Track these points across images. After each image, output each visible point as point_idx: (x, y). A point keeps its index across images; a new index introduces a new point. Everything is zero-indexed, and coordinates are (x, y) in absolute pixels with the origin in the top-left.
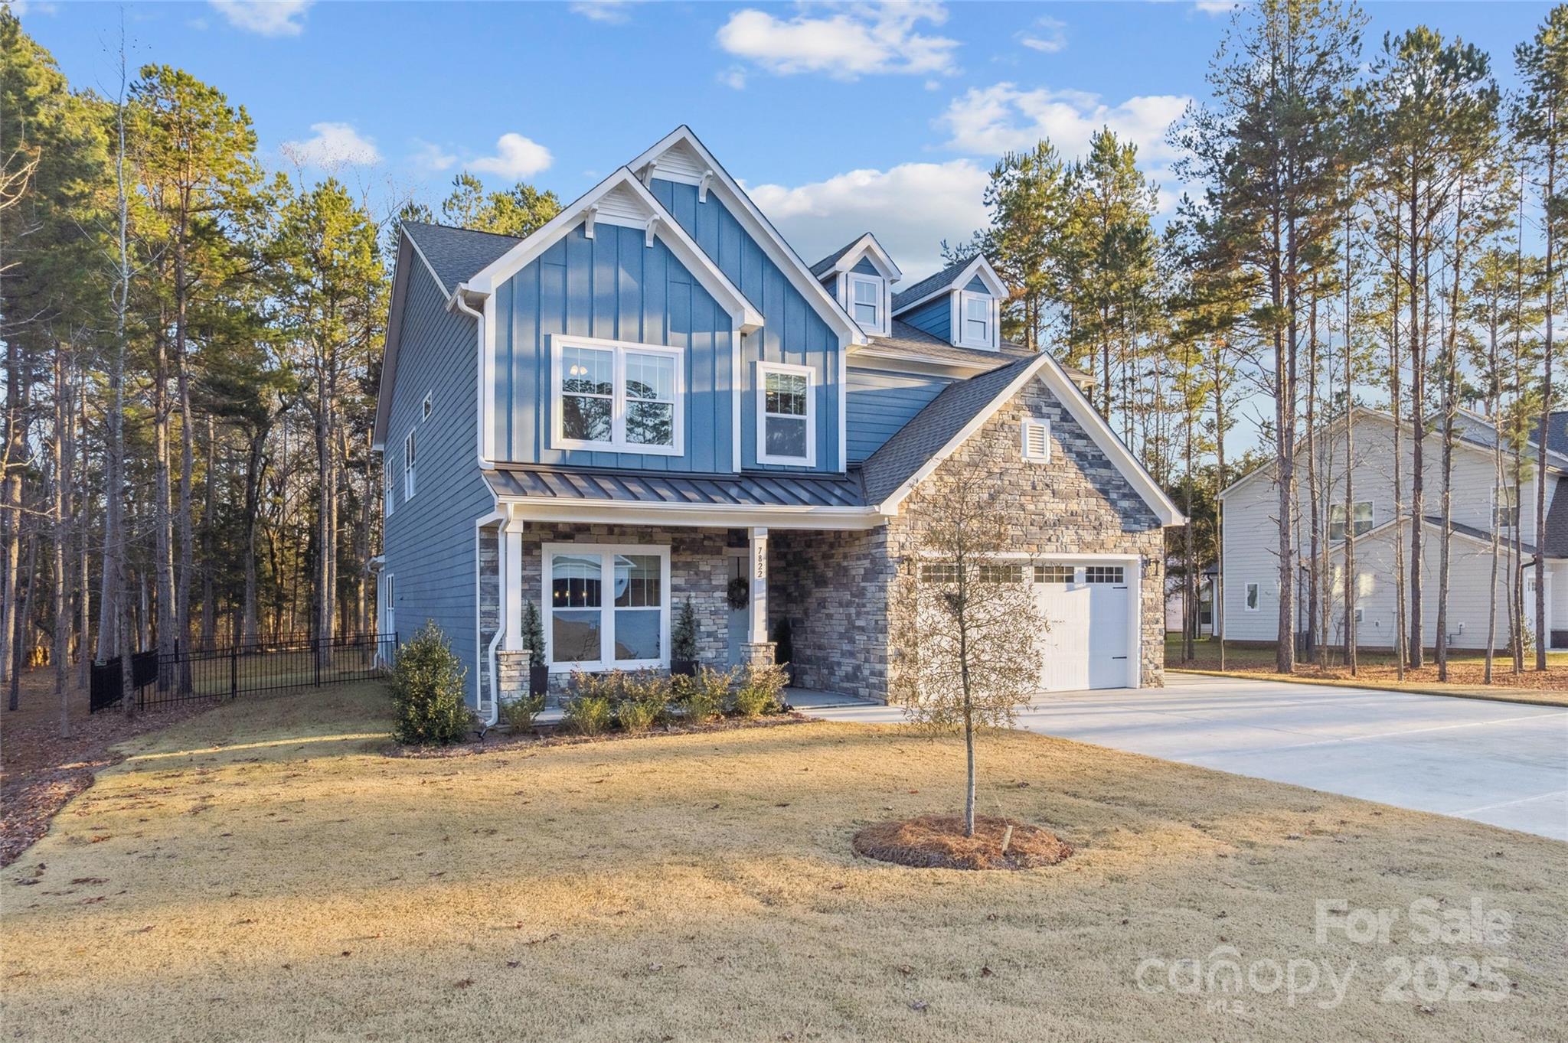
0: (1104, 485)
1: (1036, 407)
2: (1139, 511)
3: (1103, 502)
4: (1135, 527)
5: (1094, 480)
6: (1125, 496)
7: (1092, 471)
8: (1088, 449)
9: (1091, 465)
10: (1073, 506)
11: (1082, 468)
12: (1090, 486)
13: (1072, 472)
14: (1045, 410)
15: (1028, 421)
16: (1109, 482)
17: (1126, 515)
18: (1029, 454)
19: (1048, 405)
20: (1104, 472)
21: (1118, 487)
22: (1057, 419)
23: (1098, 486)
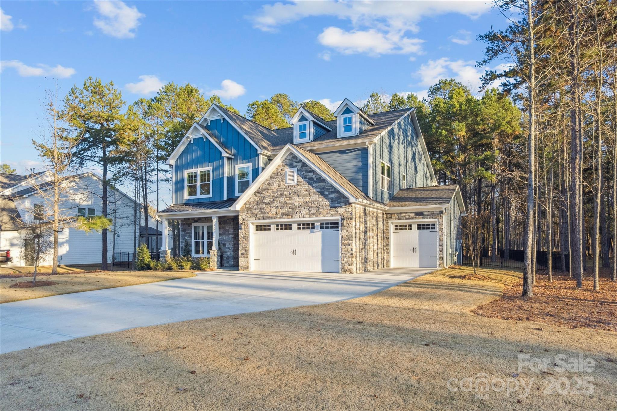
0: (321, 189)
1: (291, 164)
2: (339, 198)
3: (321, 196)
4: (337, 205)
5: (316, 188)
6: (332, 193)
7: (316, 184)
8: (314, 176)
9: (316, 182)
10: (307, 199)
11: (311, 184)
12: (314, 191)
13: (306, 186)
14: (295, 164)
15: (288, 170)
16: (324, 188)
17: (332, 200)
18: (288, 182)
19: (296, 162)
20: (322, 184)
21: (329, 189)
22: (300, 167)
23: (319, 190)
